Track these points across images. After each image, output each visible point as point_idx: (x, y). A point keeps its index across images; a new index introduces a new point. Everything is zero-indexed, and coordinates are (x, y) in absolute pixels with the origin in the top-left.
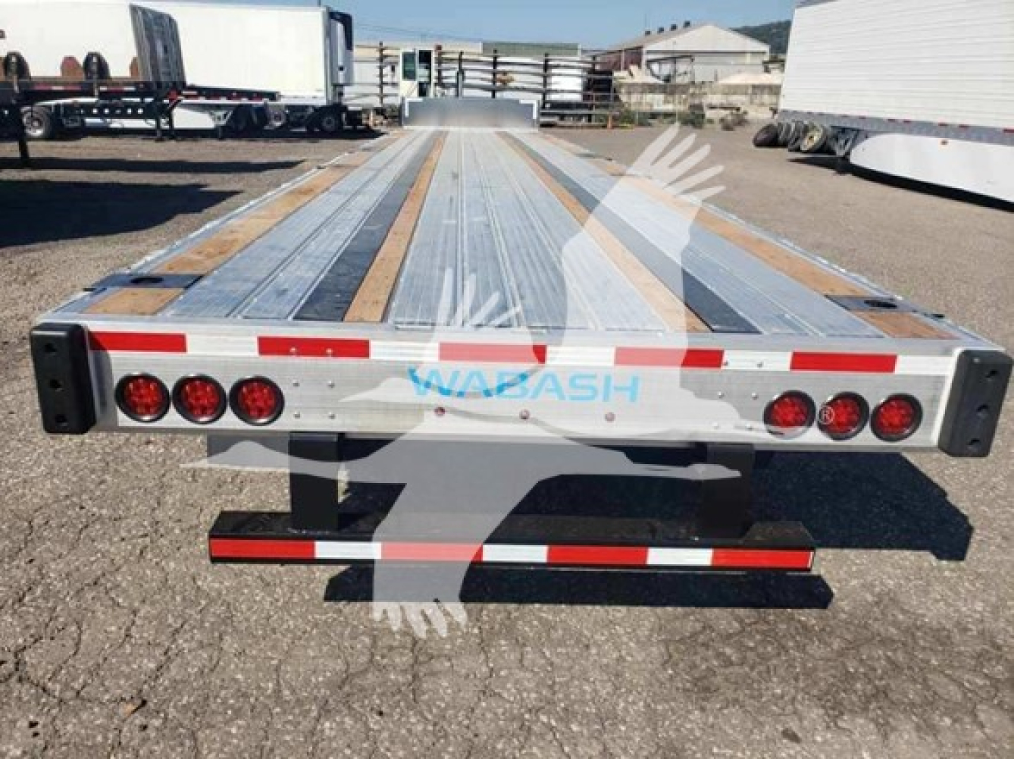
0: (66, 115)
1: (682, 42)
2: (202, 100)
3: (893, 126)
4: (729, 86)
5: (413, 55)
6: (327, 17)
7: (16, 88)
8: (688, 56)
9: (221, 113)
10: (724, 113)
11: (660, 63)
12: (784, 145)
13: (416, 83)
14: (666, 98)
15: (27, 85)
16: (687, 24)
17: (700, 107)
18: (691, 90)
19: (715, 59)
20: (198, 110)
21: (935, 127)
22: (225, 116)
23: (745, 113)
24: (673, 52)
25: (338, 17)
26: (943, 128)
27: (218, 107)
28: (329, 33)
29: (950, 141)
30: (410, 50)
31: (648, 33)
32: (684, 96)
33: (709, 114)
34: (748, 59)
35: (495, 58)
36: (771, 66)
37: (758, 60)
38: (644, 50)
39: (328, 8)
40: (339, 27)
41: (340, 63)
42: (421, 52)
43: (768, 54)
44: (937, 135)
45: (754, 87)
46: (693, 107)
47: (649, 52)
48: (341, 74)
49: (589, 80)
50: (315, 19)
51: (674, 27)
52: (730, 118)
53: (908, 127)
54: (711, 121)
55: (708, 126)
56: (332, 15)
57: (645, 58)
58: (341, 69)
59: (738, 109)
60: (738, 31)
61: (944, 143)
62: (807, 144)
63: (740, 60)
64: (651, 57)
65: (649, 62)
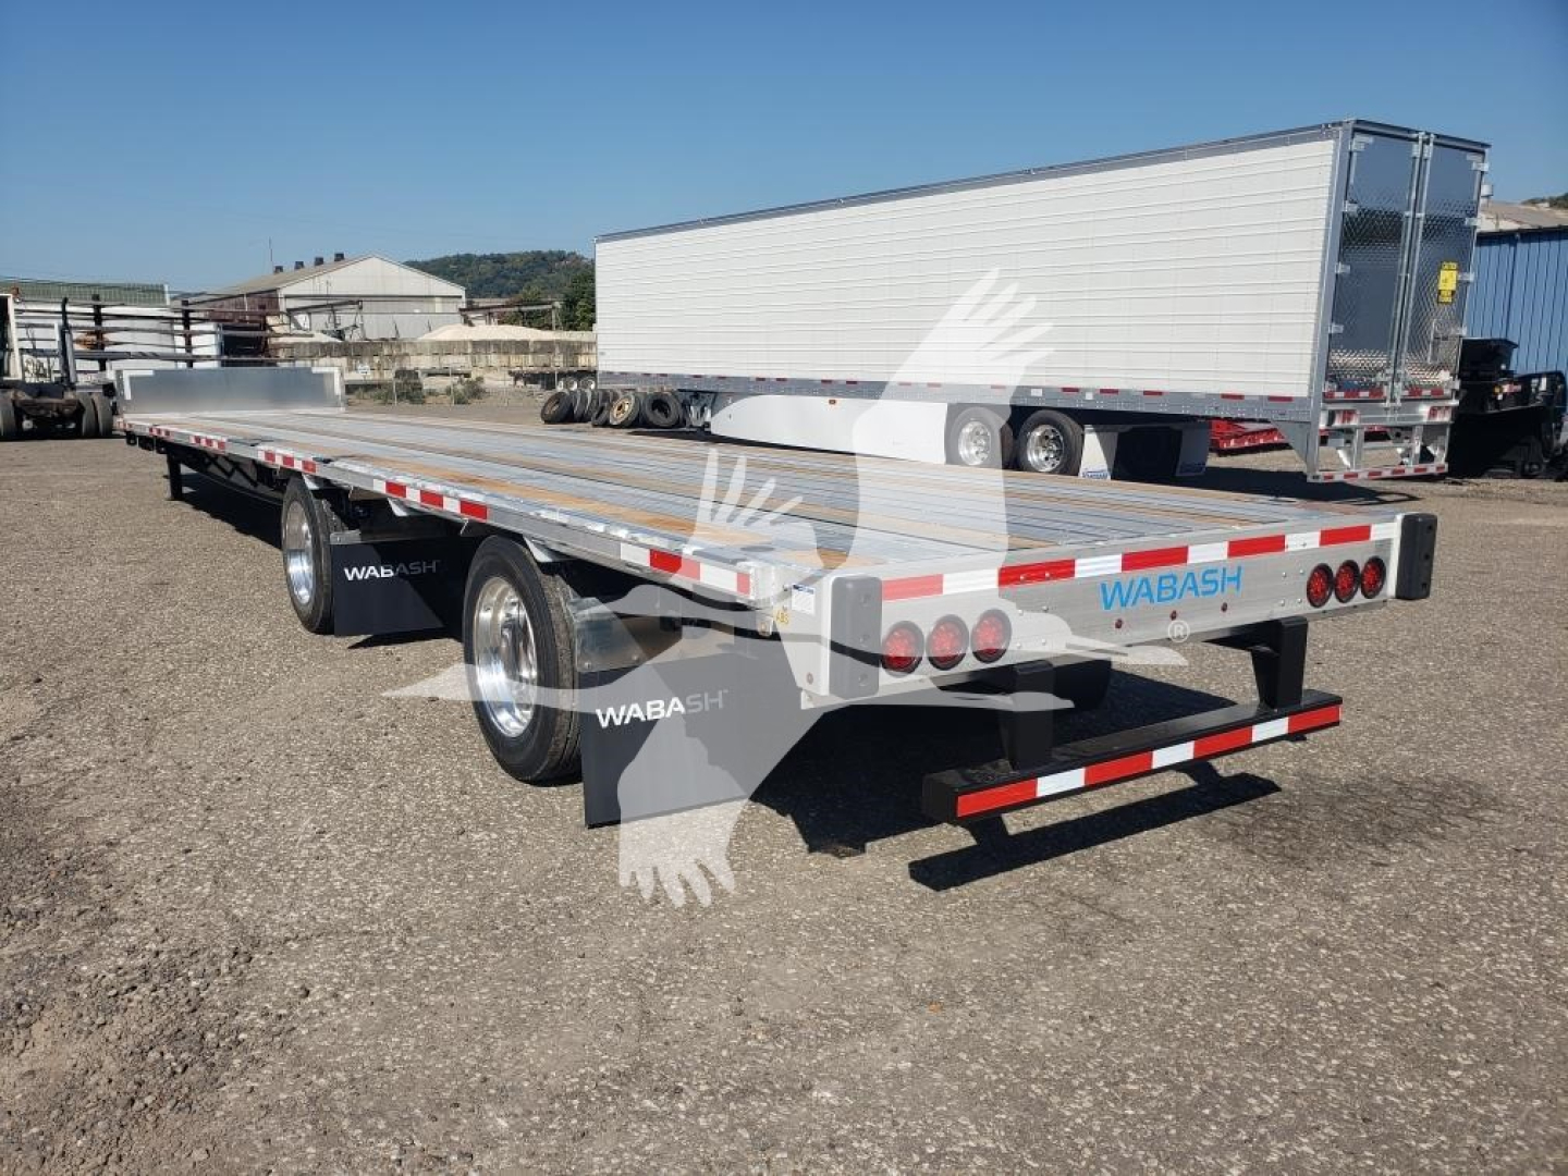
1: (340, 282)
3: (761, 386)
4: (440, 344)
8: (355, 302)
10: (448, 381)
11: (309, 314)
12: (583, 419)
14: (350, 364)
16: (340, 257)
17: (413, 374)
18: (386, 351)
19: (391, 306)
21: (816, 385)
23: (480, 379)
24: (328, 297)
26: (828, 385)
29: (839, 400)
31: (279, 269)
32: (376, 359)
33: (428, 383)
34: (438, 306)
35: (98, 308)
36: (472, 315)
37: (453, 307)
38: (282, 293)
43: (464, 299)
44: (822, 393)
45: (475, 344)
46: (400, 373)
47: (287, 297)
49: (226, 338)
51: (319, 261)
52: (460, 387)
53: (782, 386)
54: (431, 393)
55: (430, 399)
57: (284, 305)
59: (467, 375)
60: (412, 265)
61: (833, 402)
62: (616, 416)
63: (426, 306)
64: (292, 304)
65: (290, 312)
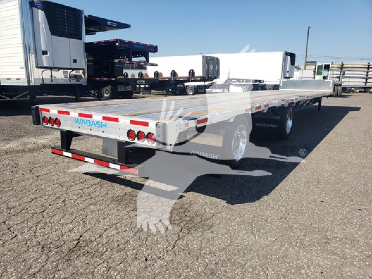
0: (199, 88)
2: (238, 83)
5: (322, 66)
6: (284, 54)
7: (172, 80)
9: (245, 87)
13: (322, 76)
15: (175, 79)
20: (237, 86)
22: (247, 88)
25: (289, 54)
27: (245, 85)
28: (285, 61)
30: (321, 64)
39: (285, 52)
40: (289, 58)
41: (288, 70)
42: (325, 65)
48: (288, 74)
50: (280, 55)
56: (287, 54)
58: (288, 72)
